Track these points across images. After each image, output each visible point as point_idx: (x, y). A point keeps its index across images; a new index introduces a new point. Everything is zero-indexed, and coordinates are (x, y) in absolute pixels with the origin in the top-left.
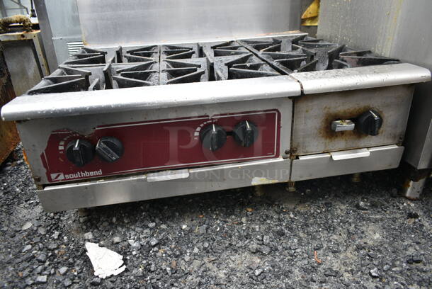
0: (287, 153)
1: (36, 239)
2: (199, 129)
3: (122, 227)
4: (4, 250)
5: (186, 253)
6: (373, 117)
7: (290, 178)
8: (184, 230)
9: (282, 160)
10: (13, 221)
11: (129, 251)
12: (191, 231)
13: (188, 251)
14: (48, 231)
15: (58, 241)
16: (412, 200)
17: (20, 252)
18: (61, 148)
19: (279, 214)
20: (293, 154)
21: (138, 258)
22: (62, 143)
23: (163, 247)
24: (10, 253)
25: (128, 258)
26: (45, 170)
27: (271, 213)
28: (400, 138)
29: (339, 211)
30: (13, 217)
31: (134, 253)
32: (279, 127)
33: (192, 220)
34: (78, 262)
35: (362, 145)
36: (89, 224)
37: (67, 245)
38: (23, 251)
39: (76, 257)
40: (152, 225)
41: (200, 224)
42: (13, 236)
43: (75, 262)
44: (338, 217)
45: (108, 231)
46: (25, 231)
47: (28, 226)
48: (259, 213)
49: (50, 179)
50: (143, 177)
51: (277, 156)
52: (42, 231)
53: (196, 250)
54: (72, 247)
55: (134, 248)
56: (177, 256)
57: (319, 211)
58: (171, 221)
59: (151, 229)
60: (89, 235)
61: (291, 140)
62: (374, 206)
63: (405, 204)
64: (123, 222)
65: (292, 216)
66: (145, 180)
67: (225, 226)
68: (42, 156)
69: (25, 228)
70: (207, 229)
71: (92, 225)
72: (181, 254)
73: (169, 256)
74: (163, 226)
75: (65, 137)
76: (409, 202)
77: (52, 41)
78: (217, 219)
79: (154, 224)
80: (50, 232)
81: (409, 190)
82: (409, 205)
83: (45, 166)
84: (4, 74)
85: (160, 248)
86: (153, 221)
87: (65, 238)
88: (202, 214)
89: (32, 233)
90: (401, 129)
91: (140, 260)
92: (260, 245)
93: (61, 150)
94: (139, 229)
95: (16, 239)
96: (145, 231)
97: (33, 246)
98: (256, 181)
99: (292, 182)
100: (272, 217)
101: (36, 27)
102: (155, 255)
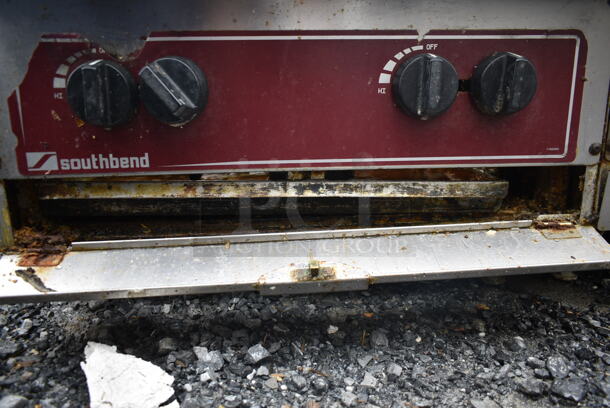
2: (391, 66)
5: (343, 385)
11: (192, 373)
12: (348, 340)
13: (349, 381)
14: (10, 321)
15: (25, 341)
18: (59, 83)
21: (213, 389)
22: (63, 70)
23: (282, 369)
25: (188, 387)
31: (204, 377)
32: (581, 81)
34: (58, 388)
37: (43, 348)
39: (54, 376)
41: (371, 329)
43: (49, 387)
49: (22, 165)
51: (571, 156)
53: (369, 380)
54: (52, 354)
55: (205, 364)
56: (319, 392)
68: (12, 100)
72: (331, 386)
73: (299, 389)
74: (281, 328)
75: (72, 53)
79: (257, 321)
80: (14, 322)
83: (16, 129)
85: (272, 371)
87: (43, 334)
88: (370, 310)
91: (218, 394)
92: (545, 378)
93: (58, 90)
102: (259, 386)
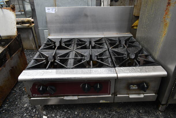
0: (113, 93)
1: (28, 112)
2: (82, 84)
3: (56, 110)
4: (18, 114)
6: (144, 86)
7: (114, 101)
8: (76, 114)
9: (111, 96)
10: (21, 103)
12: (78, 115)
14: (32, 108)
15: (35, 113)
16: (161, 112)
17: (23, 116)
19: (110, 111)
20: (115, 94)
22: (37, 86)
24: (20, 116)
26: (31, 93)
27: (107, 111)
28: (156, 91)
29: (132, 113)
30: (21, 101)
32: (110, 85)
33: (79, 110)
35: (141, 93)
36: (45, 107)
37: (37, 115)
38: (24, 115)
40: (65, 110)
41: (82, 112)
42: (21, 109)
44: (131, 116)
45: (51, 111)
46: (25, 107)
47: (26, 105)
48: (103, 110)
49: (33, 96)
50: (62, 98)
51: (109, 94)
52: (30, 108)
54: (39, 116)
57: (124, 112)
58: (72, 110)
59: (65, 112)
60: (44, 113)
61: (115, 89)
62: (145, 112)
63: (158, 113)
64: (56, 108)
65: (114, 113)
66: (63, 99)
67: (90, 114)
68: (31, 89)
69: (25, 106)
70: (84, 115)
71: (46, 108)
74: (69, 112)
75: (38, 84)
76: (160, 112)
77: (38, 29)
78: (88, 111)
79: (66, 110)
80: (32, 109)
81: (160, 108)
82: (159, 113)
84: (21, 47)
86: (66, 109)
87: (37, 112)
88: (83, 108)
89: (27, 109)
90: (157, 89)
93: (36, 88)
94: (61, 112)
95: (22, 110)
96: (63, 113)
97: (27, 114)
98: (101, 101)
99: (115, 103)
100: (107, 113)
101: (33, 22)
